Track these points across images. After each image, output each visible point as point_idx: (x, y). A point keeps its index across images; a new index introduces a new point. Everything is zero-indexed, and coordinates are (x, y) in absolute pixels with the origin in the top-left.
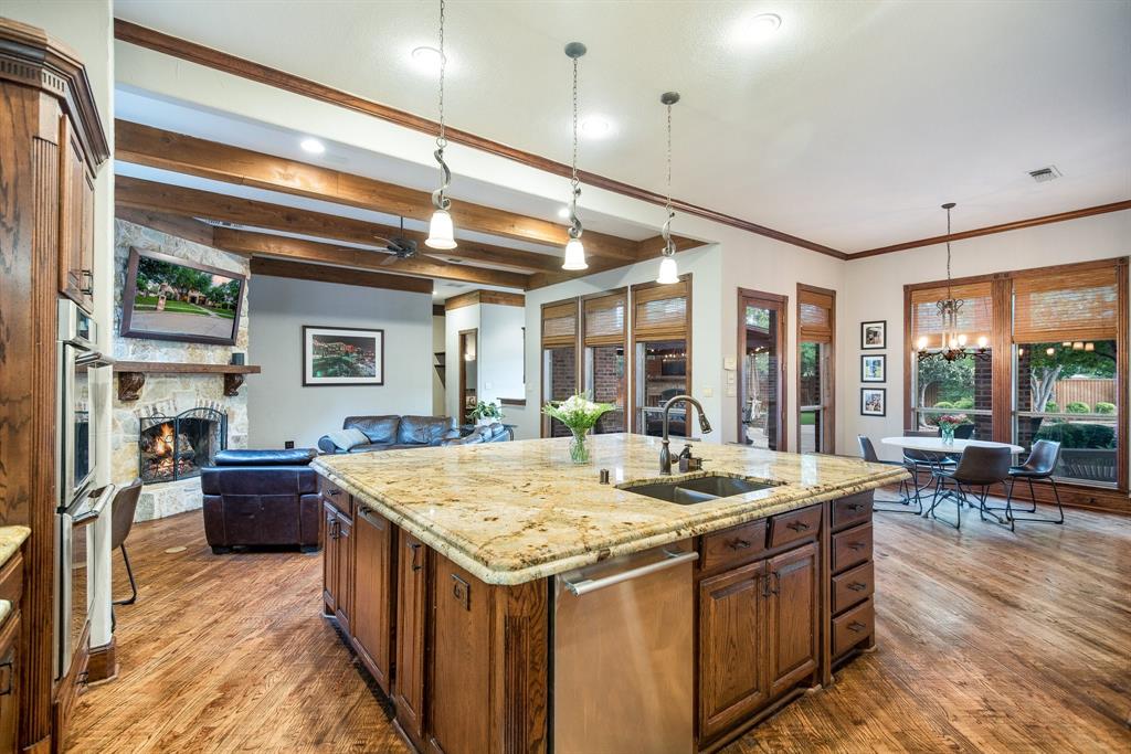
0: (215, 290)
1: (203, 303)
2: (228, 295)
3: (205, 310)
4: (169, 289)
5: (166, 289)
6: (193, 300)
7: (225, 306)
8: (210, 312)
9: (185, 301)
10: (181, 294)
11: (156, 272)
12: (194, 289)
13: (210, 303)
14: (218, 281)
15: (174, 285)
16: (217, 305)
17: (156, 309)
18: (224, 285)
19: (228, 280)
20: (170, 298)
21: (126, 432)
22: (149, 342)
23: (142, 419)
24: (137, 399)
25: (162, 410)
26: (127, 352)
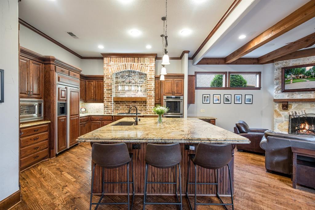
0: (307, 72)
1: (304, 77)
2: (312, 72)
3: (305, 80)
4: (293, 76)
5: (292, 76)
6: (300, 77)
7: (312, 77)
8: (307, 80)
9: (298, 78)
10: (296, 77)
11: (289, 73)
12: (300, 74)
13: (306, 77)
14: (308, 69)
15: (294, 75)
16: (309, 77)
17: (290, 83)
18: (310, 69)
19: (312, 67)
20: (294, 79)
21: (285, 118)
22: (294, 93)
23: (290, 115)
24: (287, 109)
25: (299, 113)
26: (286, 96)
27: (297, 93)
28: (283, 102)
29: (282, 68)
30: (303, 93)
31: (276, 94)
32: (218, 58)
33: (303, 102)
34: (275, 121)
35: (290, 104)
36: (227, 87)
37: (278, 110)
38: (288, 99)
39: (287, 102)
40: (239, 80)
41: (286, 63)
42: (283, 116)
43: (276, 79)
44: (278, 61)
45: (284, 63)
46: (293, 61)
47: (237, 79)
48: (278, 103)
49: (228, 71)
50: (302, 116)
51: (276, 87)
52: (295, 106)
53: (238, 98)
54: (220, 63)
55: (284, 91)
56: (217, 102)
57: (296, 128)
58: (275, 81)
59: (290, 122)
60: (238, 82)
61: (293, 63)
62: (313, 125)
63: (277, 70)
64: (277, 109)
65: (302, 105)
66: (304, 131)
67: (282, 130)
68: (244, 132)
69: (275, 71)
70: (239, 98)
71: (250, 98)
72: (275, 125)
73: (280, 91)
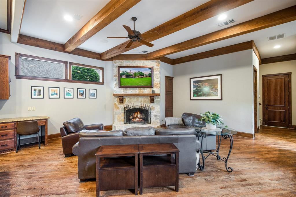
21: (122, 110)
22: (127, 89)
23: (125, 108)
24: (123, 103)
25: (130, 106)
26: (122, 91)
27: (129, 89)
28: (120, 96)
29: (118, 66)
30: (132, 89)
31: (115, 90)
32: (54, 43)
33: (133, 97)
34: (115, 113)
35: (125, 98)
36: (68, 79)
37: (117, 104)
38: (123, 94)
39: (123, 97)
40: (93, 75)
41: (121, 62)
42: (120, 108)
43: (115, 76)
44: (116, 60)
45: (120, 63)
46: (126, 62)
47: (92, 75)
48: (117, 97)
49: (68, 61)
50: (131, 108)
51: (115, 83)
52: (128, 100)
53: (81, 92)
54: (57, 49)
55: (121, 87)
56: (55, 96)
57: (131, 117)
58: (114, 77)
59: (125, 113)
60: (92, 77)
61: (126, 64)
62: (143, 114)
63: (115, 68)
64: (116, 102)
65: (132, 99)
66: (137, 119)
67: (120, 121)
68: (72, 132)
69: (114, 69)
70: (83, 92)
71: (94, 92)
72: (115, 118)
73: (118, 87)
